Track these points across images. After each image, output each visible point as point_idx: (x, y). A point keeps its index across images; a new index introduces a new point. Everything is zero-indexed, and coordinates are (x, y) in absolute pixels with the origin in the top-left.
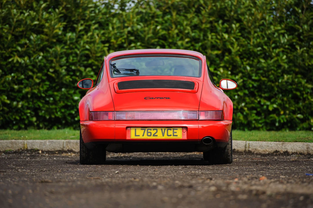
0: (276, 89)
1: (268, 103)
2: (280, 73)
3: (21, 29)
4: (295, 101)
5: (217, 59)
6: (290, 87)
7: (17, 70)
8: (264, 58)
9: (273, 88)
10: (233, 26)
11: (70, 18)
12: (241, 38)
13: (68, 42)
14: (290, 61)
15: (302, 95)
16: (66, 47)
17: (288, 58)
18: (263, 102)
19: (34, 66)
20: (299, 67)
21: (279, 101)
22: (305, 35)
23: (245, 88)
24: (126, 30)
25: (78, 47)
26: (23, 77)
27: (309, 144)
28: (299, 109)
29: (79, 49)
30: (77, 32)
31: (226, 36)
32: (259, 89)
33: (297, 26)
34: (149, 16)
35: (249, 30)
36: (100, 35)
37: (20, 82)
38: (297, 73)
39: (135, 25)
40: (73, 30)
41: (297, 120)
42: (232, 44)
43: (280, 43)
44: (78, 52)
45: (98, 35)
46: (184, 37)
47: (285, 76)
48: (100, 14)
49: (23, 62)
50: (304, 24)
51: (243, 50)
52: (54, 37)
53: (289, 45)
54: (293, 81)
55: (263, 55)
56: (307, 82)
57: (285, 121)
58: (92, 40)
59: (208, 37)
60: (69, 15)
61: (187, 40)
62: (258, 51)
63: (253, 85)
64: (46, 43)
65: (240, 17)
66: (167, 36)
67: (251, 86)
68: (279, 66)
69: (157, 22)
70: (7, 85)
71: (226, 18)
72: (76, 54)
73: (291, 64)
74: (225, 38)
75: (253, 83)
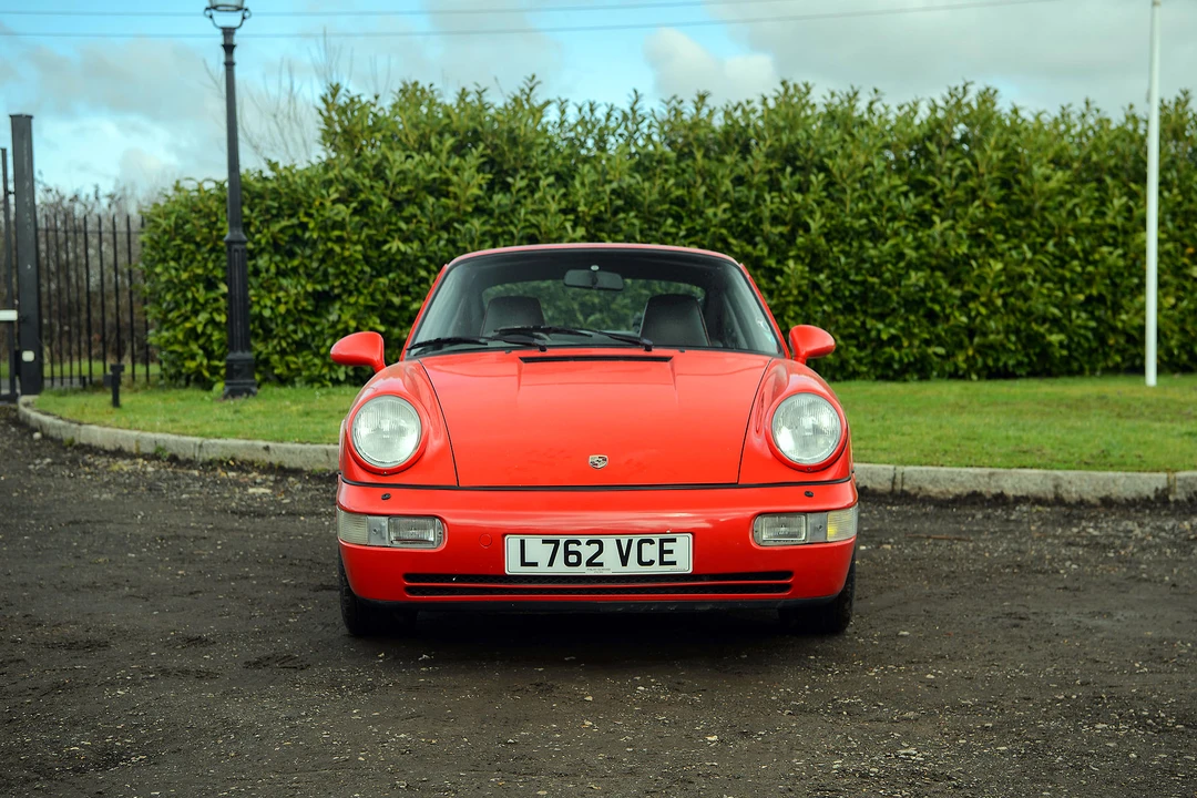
0: (895, 297)
1: (881, 326)
2: (902, 268)
3: (405, 189)
4: (928, 321)
5: (783, 241)
6: (921, 294)
7: (399, 266)
8: (870, 240)
9: (889, 296)
10: (813, 178)
11: (501, 164)
12: (828, 202)
13: (497, 211)
14: (919, 246)
15: (943, 309)
16: (492, 222)
17: (915, 239)
18: (870, 323)
19: (430, 259)
20: (937, 256)
21: (901, 323)
22: (948, 195)
23: (838, 299)
24: (608, 188)
25: (516, 221)
26: (409, 280)
27: (1059, 473)
28: (938, 337)
29: (516, 226)
30: (514, 192)
31: (799, 197)
32: (863, 298)
33: (931, 179)
34: (651, 161)
35: (844, 185)
36: (557, 197)
37: (405, 291)
38: (933, 269)
39: (627, 178)
40: (506, 188)
41: (935, 359)
42: (811, 213)
43: (901, 209)
44: (515, 231)
45: (553, 197)
46: (719, 200)
47: (913, 274)
48: (559, 156)
49: (409, 251)
50: (944, 174)
51: (832, 225)
52: (468, 202)
53: (916, 215)
54: (927, 284)
55: (869, 235)
56: (951, 284)
57: (912, 359)
58: (542, 207)
59: (765, 200)
60: (499, 159)
61: (726, 205)
62: (861, 226)
63: (851, 291)
64: (452, 214)
65: (826, 160)
66: (687, 199)
67: (847, 293)
68: (901, 256)
69: (665, 171)
70: (379, 296)
71: (798, 163)
72: (512, 234)
73: (923, 252)
74: (796, 202)
75: (851, 287)
